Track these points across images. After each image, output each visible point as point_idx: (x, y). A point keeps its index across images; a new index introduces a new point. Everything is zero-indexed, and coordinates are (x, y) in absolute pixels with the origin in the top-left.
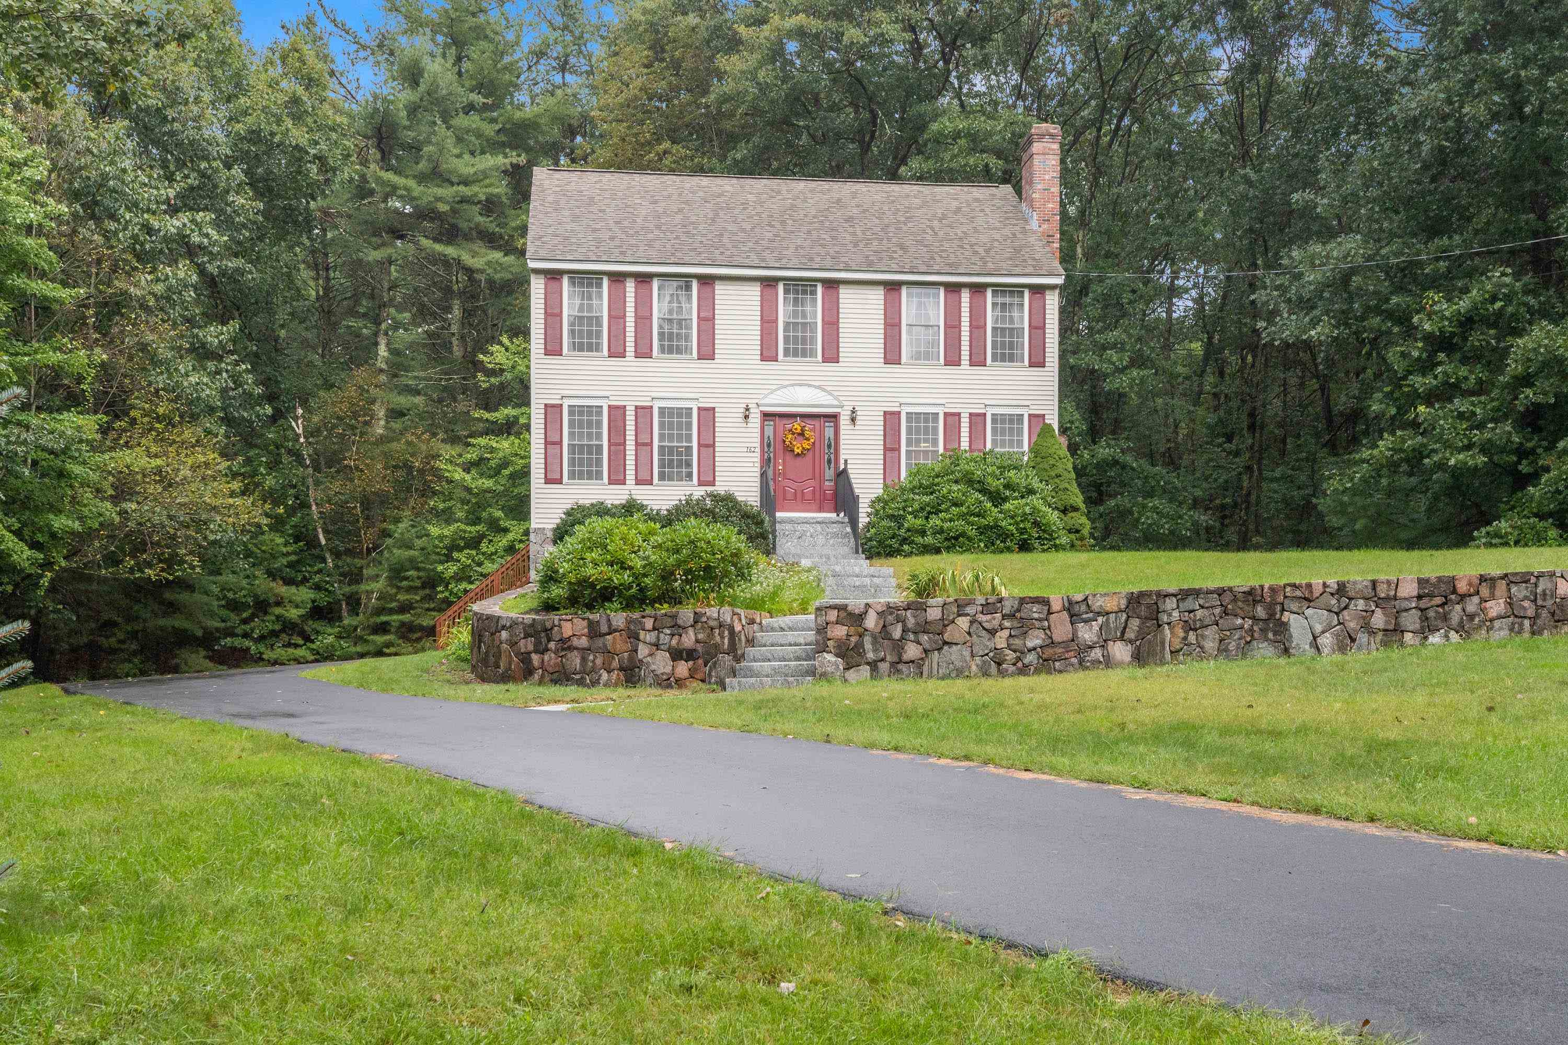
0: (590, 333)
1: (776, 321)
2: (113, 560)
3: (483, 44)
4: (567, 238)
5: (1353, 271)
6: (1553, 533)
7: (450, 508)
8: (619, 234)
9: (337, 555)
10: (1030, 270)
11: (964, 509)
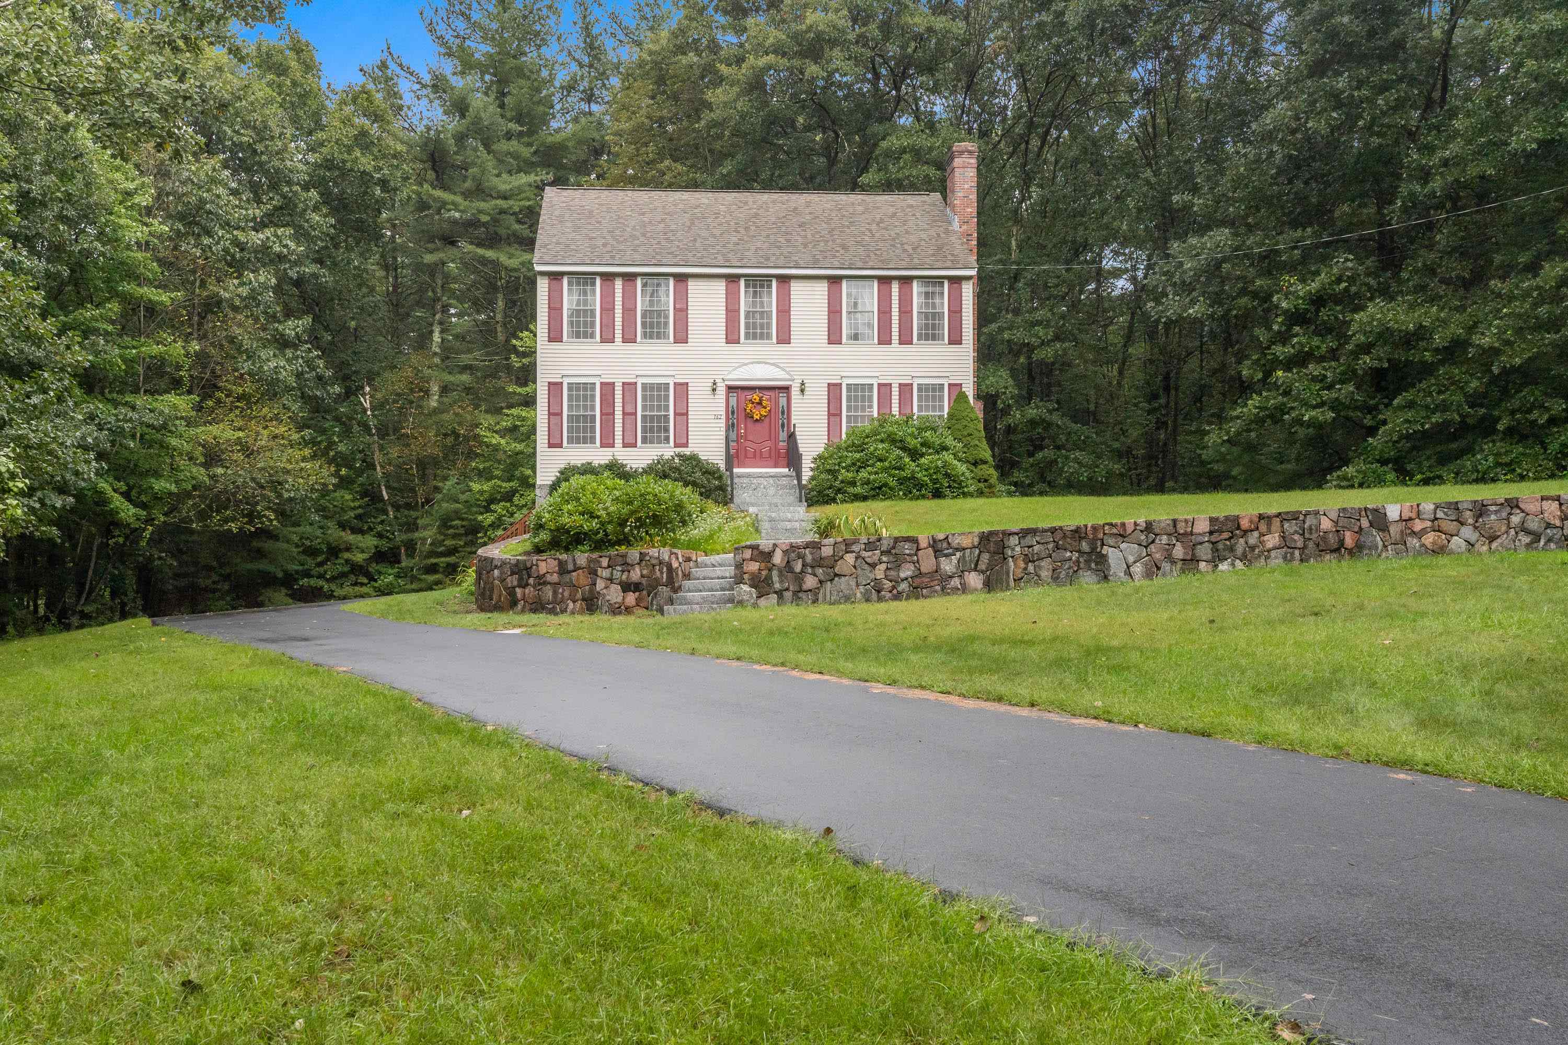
0: (585, 323)
1: (738, 311)
2: (203, 516)
3: (522, 82)
4: (568, 246)
5: (1224, 260)
6: (1391, 476)
7: (489, 468)
8: (611, 242)
9: (397, 508)
10: (949, 264)
11: (886, 464)
